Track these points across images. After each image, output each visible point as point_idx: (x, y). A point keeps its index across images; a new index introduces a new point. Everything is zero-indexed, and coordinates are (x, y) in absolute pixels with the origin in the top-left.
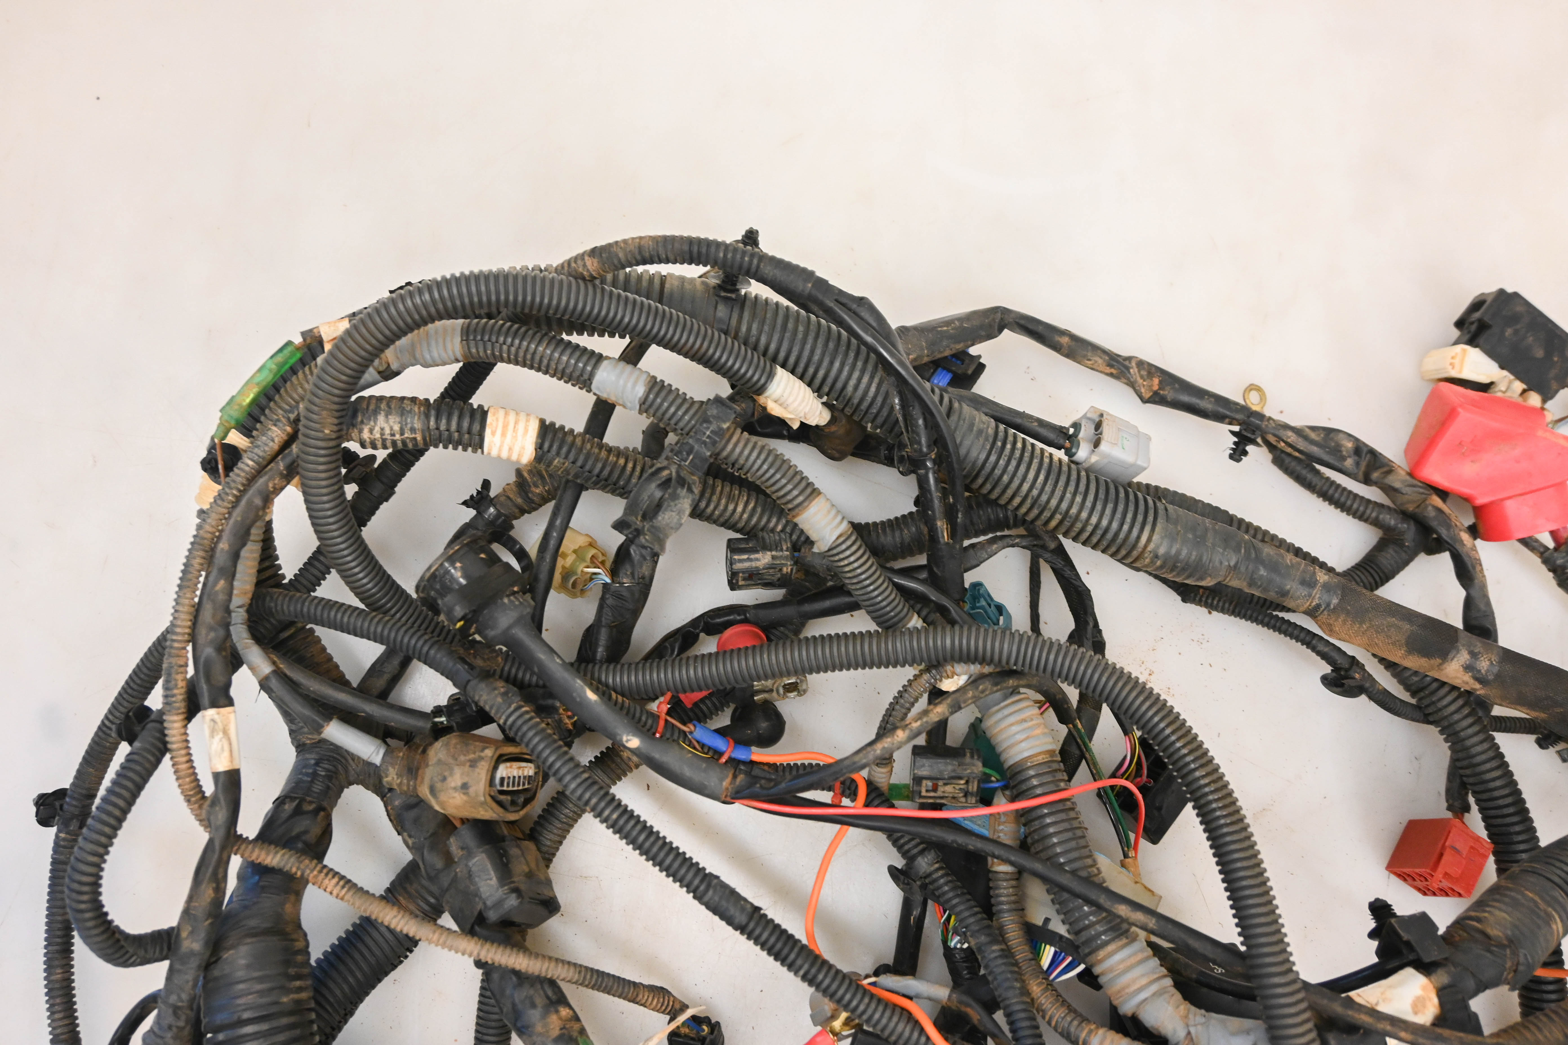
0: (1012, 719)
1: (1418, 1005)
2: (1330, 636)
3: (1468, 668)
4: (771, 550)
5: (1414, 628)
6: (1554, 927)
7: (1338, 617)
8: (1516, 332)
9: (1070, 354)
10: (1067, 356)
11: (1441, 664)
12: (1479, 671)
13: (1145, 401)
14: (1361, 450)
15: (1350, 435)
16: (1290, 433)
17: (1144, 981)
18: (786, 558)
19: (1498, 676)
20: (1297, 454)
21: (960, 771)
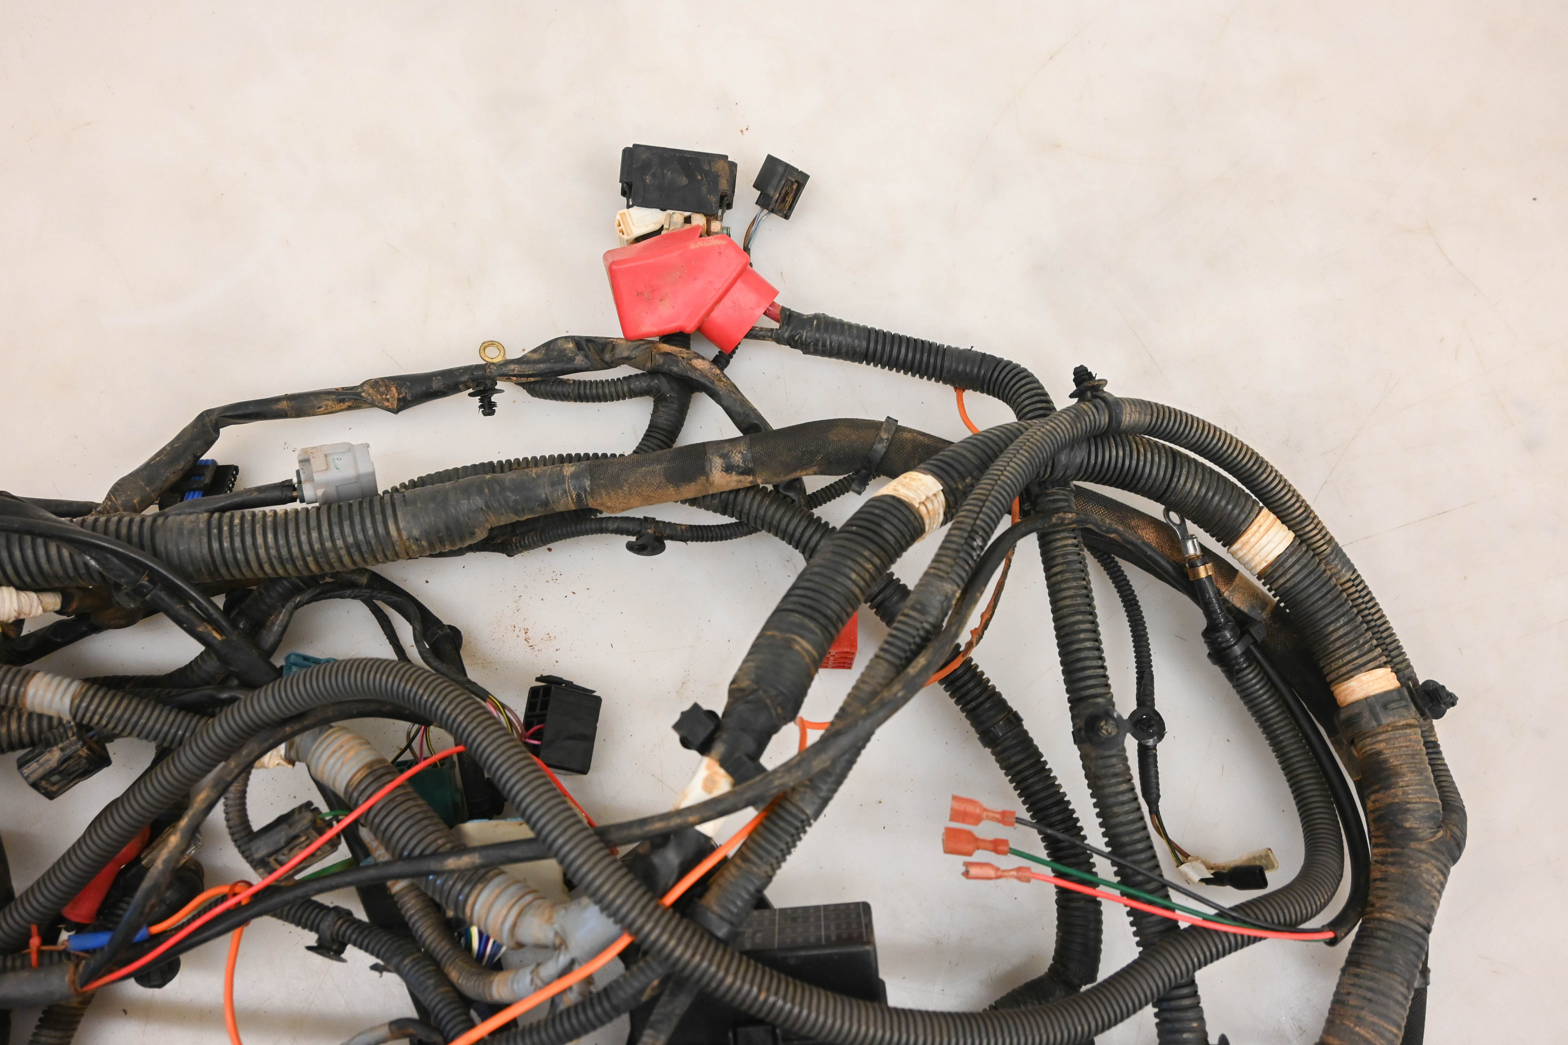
0: (324, 757)
1: (709, 783)
2: (613, 512)
3: (728, 469)
4: (56, 744)
5: (665, 465)
6: (797, 647)
7: (600, 494)
8: (654, 175)
9: (299, 413)
10: (298, 415)
11: (707, 480)
12: (738, 466)
13: (396, 411)
14: (583, 344)
15: (566, 338)
16: (512, 367)
17: (504, 912)
18: (76, 743)
19: (754, 460)
20: (532, 379)
21: (293, 832)
